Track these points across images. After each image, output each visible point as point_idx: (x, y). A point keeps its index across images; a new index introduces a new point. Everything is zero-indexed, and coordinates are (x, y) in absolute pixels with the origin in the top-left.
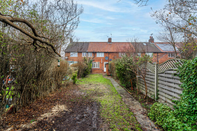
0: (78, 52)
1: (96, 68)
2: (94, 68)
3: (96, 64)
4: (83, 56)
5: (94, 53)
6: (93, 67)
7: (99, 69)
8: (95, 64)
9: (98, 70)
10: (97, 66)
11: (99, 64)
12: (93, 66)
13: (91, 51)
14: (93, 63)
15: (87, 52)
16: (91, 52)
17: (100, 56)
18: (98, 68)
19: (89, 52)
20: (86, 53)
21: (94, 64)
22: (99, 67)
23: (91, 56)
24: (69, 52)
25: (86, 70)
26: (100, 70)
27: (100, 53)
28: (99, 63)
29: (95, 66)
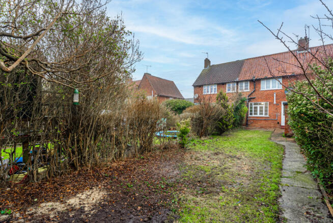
0: (218, 84)
1: (258, 115)
2: (253, 116)
3: (258, 106)
4: (229, 90)
5: (255, 82)
6: (251, 114)
7: (266, 120)
8: (256, 108)
9: (263, 122)
10: (261, 111)
11: (266, 107)
12: (251, 111)
13: (247, 78)
14: (251, 104)
15: (237, 82)
16: (246, 81)
17: (271, 88)
18: (264, 116)
19: (242, 81)
20: (236, 84)
21: (253, 106)
22: (266, 114)
23: (246, 89)
24: (201, 86)
25: (222, 119)
26: (270, 122)
27: (271, 81)
28: (266, 104)
29: (256, 111)
